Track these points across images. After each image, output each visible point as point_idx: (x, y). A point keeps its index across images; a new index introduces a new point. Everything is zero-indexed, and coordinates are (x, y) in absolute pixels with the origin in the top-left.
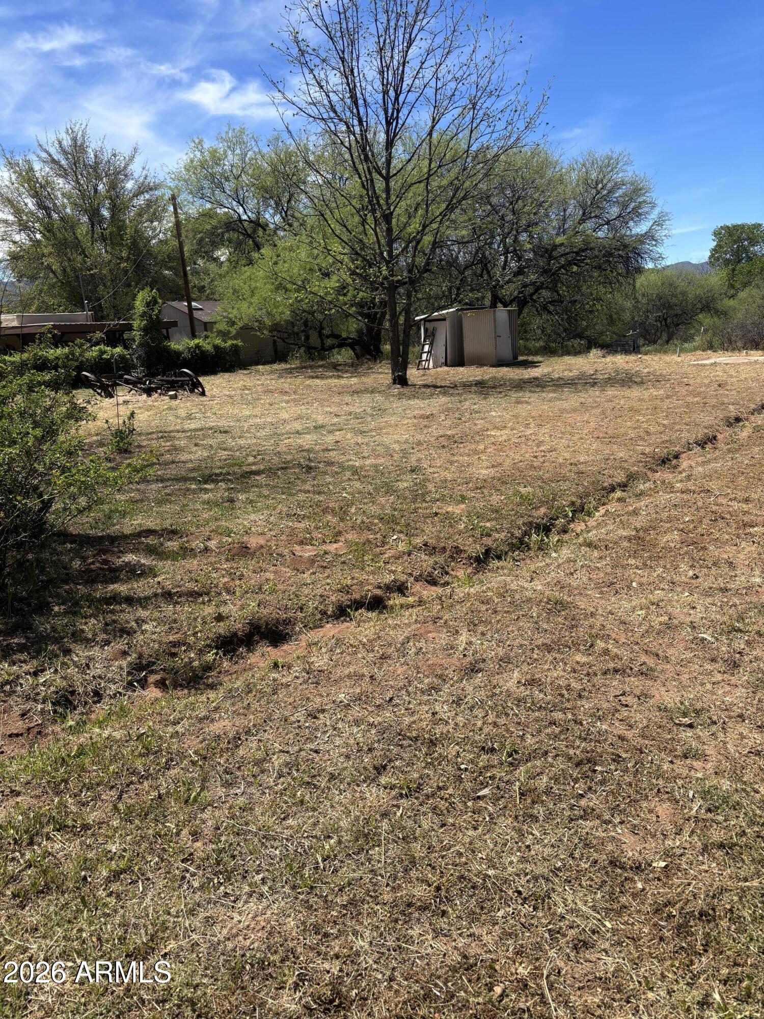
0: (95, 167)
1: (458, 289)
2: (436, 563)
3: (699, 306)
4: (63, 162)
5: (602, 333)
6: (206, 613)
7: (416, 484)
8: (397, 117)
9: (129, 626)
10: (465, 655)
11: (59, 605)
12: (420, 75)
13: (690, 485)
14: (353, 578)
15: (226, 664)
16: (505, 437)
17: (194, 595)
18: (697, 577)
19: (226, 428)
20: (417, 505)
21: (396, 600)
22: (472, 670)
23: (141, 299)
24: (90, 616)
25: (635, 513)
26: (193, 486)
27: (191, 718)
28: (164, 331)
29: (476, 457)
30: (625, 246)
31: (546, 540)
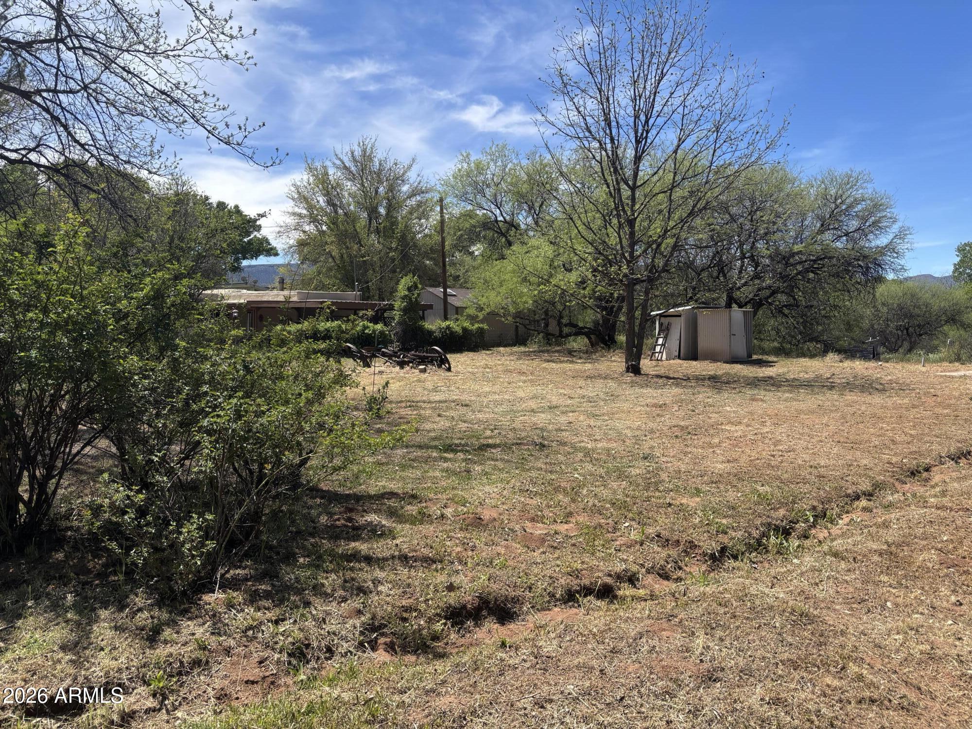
0: (379, 173)
1: (694, 289)
2: (669, 556)
3: (944, 318)
4: (353, 169)
5: (838, 339)
6: (438, 581)
7: (649, 472)
8: (646, 137)
9: (366, 585)
10: (701, 661)
11: (304, 557)
12: (669, 103)
13: (945, 501)
14: (583, 563)
15: (453, 636)
16: (739, 433)
17: (429, 561)
18: (961, 604)
19: (468, 402)
20: (650, 494)
21: (626, 591)
22: (710, 679)
23: (405, 282)
24: (332, 571)
25: (886, 525)
26: (435, 454)
27: (418, 688)
28: (421, 313)
29: (711, 450)
30: (865, 257)
31: (785, 544)
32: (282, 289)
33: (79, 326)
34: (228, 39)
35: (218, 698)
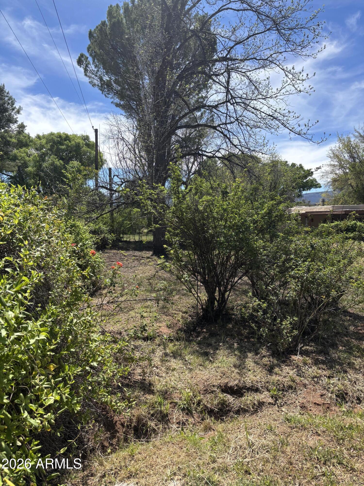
11: (342, 346)
24: (358, 357)
32: (323, 205)
33: (239, 227)
34: (301, 82)
35: (301, 407)
